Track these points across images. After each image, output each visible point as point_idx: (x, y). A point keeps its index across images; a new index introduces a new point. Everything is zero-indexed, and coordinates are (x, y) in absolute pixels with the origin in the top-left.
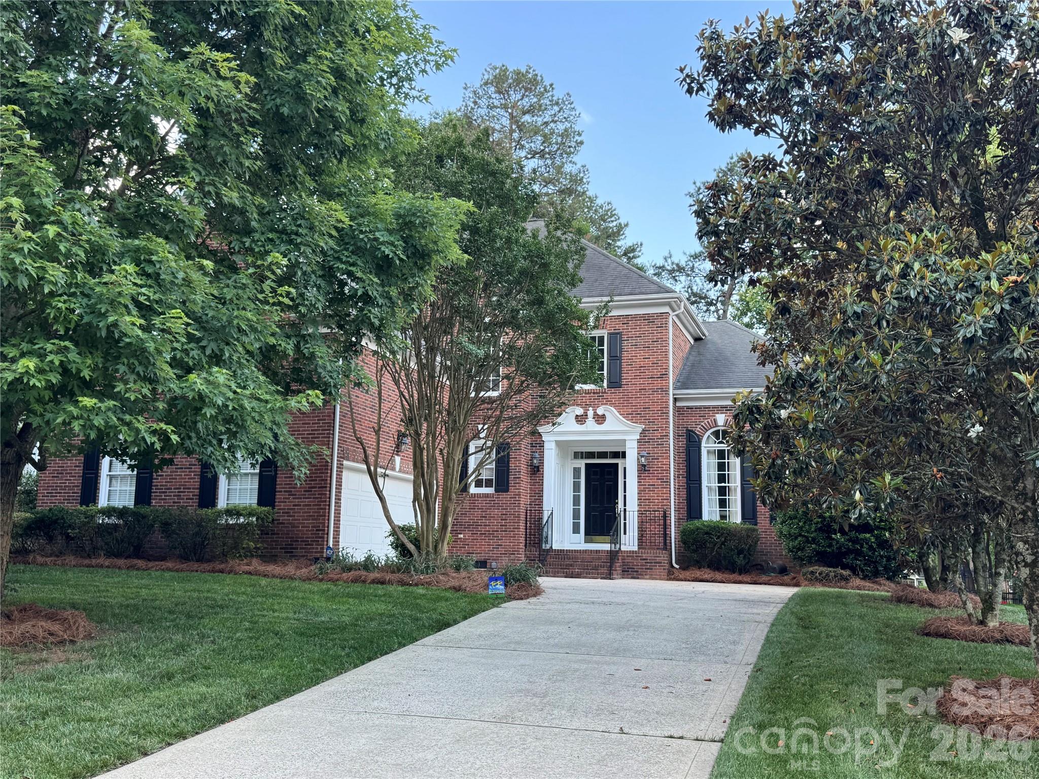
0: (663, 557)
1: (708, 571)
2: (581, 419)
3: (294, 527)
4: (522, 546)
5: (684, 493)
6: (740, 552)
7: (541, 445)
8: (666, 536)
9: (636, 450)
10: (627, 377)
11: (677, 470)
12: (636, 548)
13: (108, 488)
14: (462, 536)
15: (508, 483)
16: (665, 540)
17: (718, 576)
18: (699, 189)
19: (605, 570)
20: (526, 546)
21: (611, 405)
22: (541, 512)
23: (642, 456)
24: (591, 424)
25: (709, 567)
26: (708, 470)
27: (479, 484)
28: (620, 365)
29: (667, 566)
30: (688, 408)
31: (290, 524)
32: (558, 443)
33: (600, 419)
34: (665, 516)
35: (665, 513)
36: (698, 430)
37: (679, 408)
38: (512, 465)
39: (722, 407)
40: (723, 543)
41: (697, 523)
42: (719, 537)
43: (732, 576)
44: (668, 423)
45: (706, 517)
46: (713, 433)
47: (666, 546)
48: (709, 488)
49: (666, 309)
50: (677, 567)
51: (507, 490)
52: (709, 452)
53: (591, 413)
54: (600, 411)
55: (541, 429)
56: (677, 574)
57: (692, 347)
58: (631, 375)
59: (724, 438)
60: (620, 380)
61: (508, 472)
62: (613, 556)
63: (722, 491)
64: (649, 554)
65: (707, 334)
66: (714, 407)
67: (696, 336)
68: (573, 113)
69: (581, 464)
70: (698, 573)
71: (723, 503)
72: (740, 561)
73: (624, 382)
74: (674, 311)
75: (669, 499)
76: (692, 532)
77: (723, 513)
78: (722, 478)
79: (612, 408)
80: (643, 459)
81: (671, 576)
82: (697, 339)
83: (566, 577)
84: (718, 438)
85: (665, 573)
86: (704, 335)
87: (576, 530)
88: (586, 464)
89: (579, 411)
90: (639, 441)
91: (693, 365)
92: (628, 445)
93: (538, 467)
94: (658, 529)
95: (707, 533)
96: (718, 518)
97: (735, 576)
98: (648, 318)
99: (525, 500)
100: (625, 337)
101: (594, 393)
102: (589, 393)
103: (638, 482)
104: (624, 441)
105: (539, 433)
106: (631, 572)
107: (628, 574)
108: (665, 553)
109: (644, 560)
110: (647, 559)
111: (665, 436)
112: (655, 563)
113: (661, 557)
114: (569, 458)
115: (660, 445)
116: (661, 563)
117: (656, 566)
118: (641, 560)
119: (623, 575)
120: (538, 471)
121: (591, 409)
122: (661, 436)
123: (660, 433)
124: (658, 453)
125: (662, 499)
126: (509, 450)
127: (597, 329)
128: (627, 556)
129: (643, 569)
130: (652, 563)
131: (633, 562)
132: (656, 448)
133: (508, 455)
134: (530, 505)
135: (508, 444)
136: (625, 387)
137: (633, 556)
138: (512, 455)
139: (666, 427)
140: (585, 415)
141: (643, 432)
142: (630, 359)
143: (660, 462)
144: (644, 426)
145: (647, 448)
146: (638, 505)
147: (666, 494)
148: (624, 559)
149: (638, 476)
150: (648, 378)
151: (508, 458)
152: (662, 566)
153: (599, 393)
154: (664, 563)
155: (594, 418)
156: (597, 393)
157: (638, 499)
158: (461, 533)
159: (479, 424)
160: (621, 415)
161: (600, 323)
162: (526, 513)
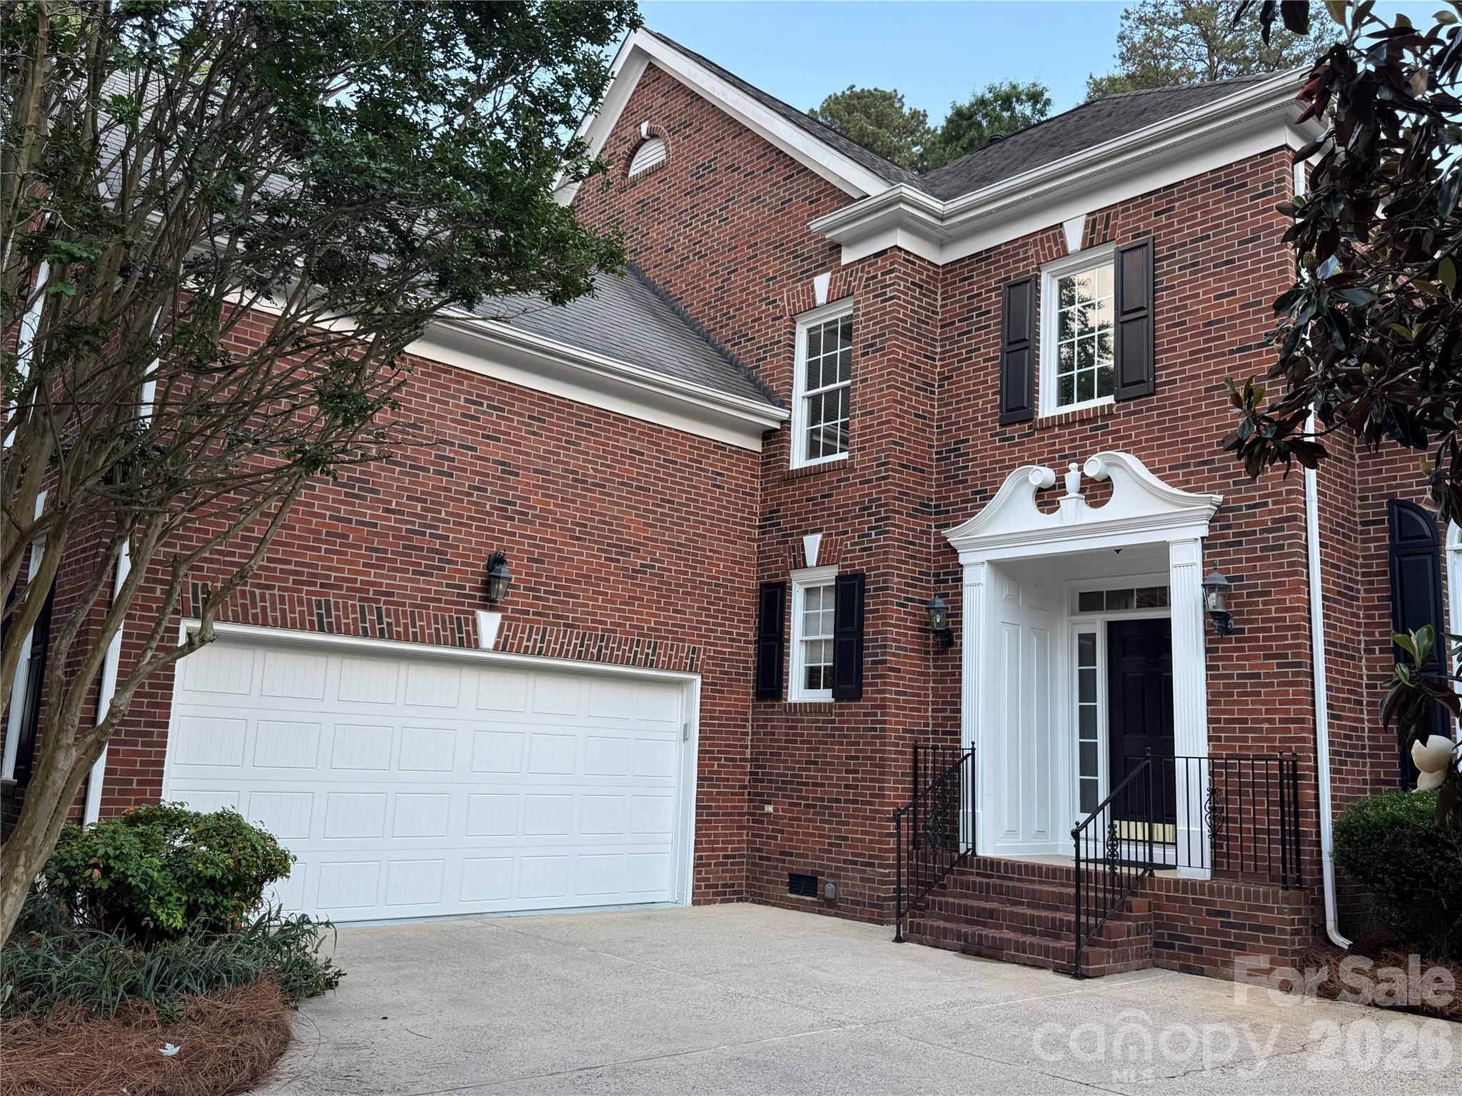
0: (1277, 911)
2: (1047, 498)
7: (956, 576)
8: (1298, 839)
9: (1198, 571)
10: (1171, 359)
11: (1362, 625)
12: (1205, 874)
14: (769, 809)
15: (861, 676)
16: (1297, 853)
19: (1071, 944)
20: (915, 844)
21: (1126, 448)
23: (1212, 588)
24: (1073, 509)
27: (813, 679)
28: (1152, 338)
29: (1300, 941)
32: (1001, 569)
33: (1098, 491)
34: (1295, 774)
35: (1293, 764)
36: (1429, 499)
38: (870, 630)
44: (1296, 478)
49: (1282, 138)
50: (1343, 942)
51: (857, 695)
53: (1072, 479)
54: (1094, 467)
55: (953, 536)
58: (1183, 350)
60: (1153, 370)
61: (861, 648)
69: (1096, 624)
73: (1163, 376)
75: (1308, 721)
79: (1122, 455)
80: (1220, 596)
87: (1089, 801)
89: (1043, 475)
90: (1207, 543)
92: (1176, 556)
93: (946, 633)
99: (907, 721)
100: (1163, 250)
101: (1082, 422)
102: (1068, 425)
103: (1208, 668)
104: (1163, 548)
105: (948, 545)
106: (1182, 948)
107: (1172, 957)
108: (1286, 900)
109: (1219, 914)
110: (1228, 914)
111: (1287, 519)
112: (1252, 928)
113: (1271, 910)
114: (1065, 613)
115: (1273, 548)
116: (1272, 930)
117: (1257, 939)
118: (1209, 913)
119: (1159, 955)
120: (951, 643)
121: (1074, 466)
122: (1274, 521)
123: (1271, 512)
124: (1267, 576)
125: (1282, 721)
126: (863, 591)
127: (1091, 246)
128: (1168, 898)
129: (1214, 943)
130: (1242, 927)
131: (1186, 920)
132: (1260, 559)
133: (862, 604)
134: (934, 732)
135: (861, 577)
136: (1166, 391)
137: (1185, 900)
138: (870, 604)
139: (1289, 492)
140: (1059, 488)
141: (1219, 518)
142: (1178, 309)
143: (1272, 602)
144: (1220, 498)
145: (1233, 561)
146: (1210, 739)
147: (1294, 702)
148: (1159, 907)
149: (1207, 650)
150: (1231, 352)
151: (862, 613)
152: (1276, 941)
153: (1096, 418)
154: (1283, 932)
155: (1082, 491)
156: (1089, 420)
157: (1210, 721)
158: (769, 803)
159: (806, 533)
160: (1154, 472)
161: (1098, 229)
162: (916, 754)
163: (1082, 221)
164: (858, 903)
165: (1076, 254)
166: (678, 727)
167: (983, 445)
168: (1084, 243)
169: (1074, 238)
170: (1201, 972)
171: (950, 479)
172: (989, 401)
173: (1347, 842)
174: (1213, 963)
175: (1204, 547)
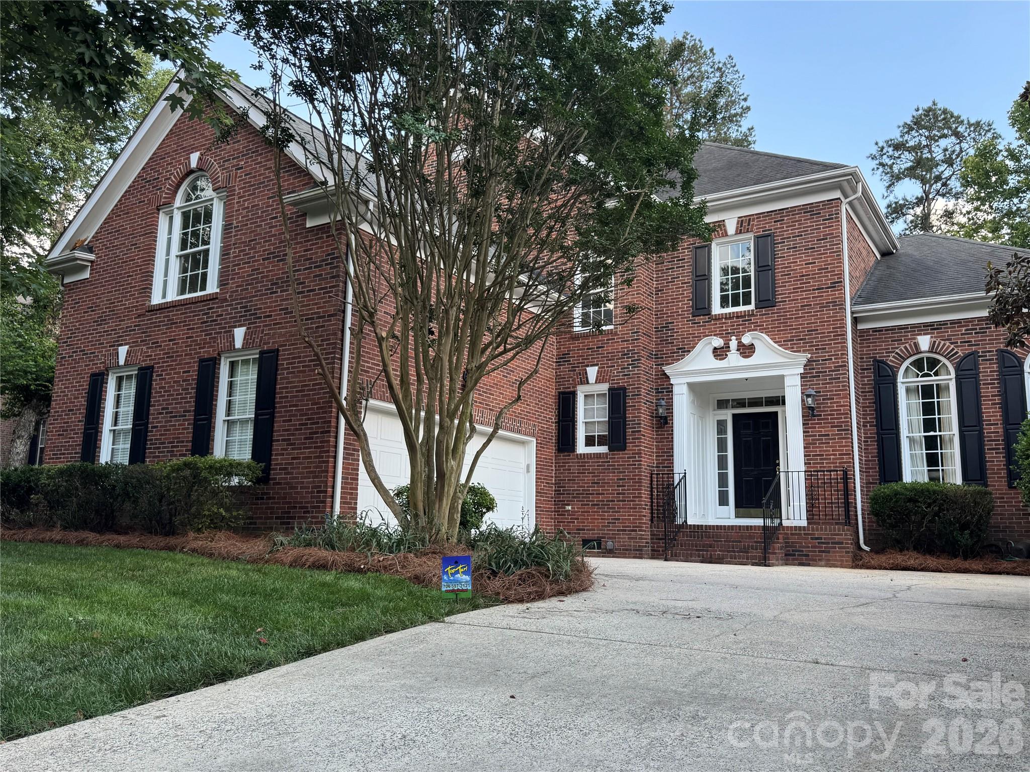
0: (845, 534)
1: (914, 554)
2: (720, 353)
3: (291, 488)
4: (646, 520)
5: (874, 448)
6: (964, 527)
7: (669, 390)
8: (848, 505)
9: (799, 390)
10: (783, 291)
11: (862, 415)
12: (804, 523)
13: (111, 447)
14: (570, 508)
15: (625, 439)
16: (847, 511)
17: (931, 561)
18: (882, 148)
19: (758, 553)
20: (652, 520)
21: (761, 331)
22: (671, 474)
23: (808, 396)
24: (734, 358)
25: (915, 549)
26: (909, 413)
27: (590, 441)
28: (774, 280)
29: (851, 548)
30: (875, 330)
31: (287, 484)
32: (692, 386)
33: (747, 351)
34: (847, 478)
35: (845, 473)
36: (891, 359)
37: (862, 331)
38: (629, 416)
39: (926, 325)
40: (936, 514)
41: (894, 486)
42: (929, 505)
43: (953, 562)
44: (845, 348)
45: (908, 477)
46: (913, 364)
47: (849, 518)
48: (912, 440)
49: (837, 194)
50: (867, 549)
51: (624, 448)
52: (908, 390)
53: (733, 344)
54: (746, 339)
55: (668, 370)
56: (866, 559)
57: (878, 262)
58: (789, 287)
59: (930, 369)
60: (774, 295)
61: (625, 425)
62: (769, 534)
63: (931, 443)
64: (823, 532)
65: (899, 246)
66: (914, 326)
67: (883, 248)
68: (736, 76)
69: (727, 415)
70: (900, 558)
71: (932, 460)
72: (965, 538)
73: (779, 298)
74: (846, 197)
75: (851, 454)
76: (887, 498)
77: (934, 474)
78: (929, 425)
79: (763, 335)
80: (810, 400)
81: (858, 562)
82: (886, 254)
83: (702, 562)
84: (921, 369)
85: (848, 558)
86: (895, 247)
87: (723, 501)
88: (734, 416)
89: (718, 342)
90: (803, 376)
91: (880, 280)
92: (788, 382)
93: (666, 418)
94: (836, 497)
95: (910, 500)
96: (926, 480)
97: (958, 562)
98: (809, 210)
99: (648, 461)
100: (779, 239)
101: (738, 317)
102: (730, 318)
103: (804, 432)
104: (782, 377)
105: (665, 374)
106: (799, 555)
107: (793, 560)
108: (848, 530)
109: (817, 539)
110: (821, 539)
111: (841, 366)
112: (833, 543)
113: (841, 535)
114: (711, 409)
115: (835, 379)
116: (842, 543)
117: (835, 548)
118: (812, 539)
119: (787, 560)
120: (666, 423)
121: (734, 338)
122: (835, 367)
123: (834, 363)
124: (832, 391)
125: (840, 455)
126: (625, 396)
127: (740, 233)
128: (792, 534)
129: (815, 552)
130: (828, 543)
131: (801, 543)
132: (828, 383)
133: (625, 403)
134: (657, 467)
135: (624, 389)
136: (781, 305)
137: (800, 534)
138: (630, 402)
139: (842, 354)
140: (727, 347)
141: (809, 364)
142: (786, 267)
143: (835, 403)
144: (809, 356)
145: (816, 384)
146: (805, 464)
147: (845, 446)
148: (788, 538)
149: (804, 424)
150: (814, 290)
151: (625, 407)
152: (844, 548)
153: (745, 316)
154: (847, 543)
155: (738, 350)
156: (741, 317)
157: (805, 456)
158: (568, 505)
159: (588, 366)
160: (775, 342)
161: (743, 226)
162: (651, 477)
163: (735, 221)
164: (627, 550)
165: (732, 236)
166: (524, 466)
167: (682, 326)
168: (736, 231)
169: (731, 228)
170: (809, 565)
171: (663, 341)
172: (685, 304)
173: (875, 503)
174: (815, 560)
175: (802, 378)
